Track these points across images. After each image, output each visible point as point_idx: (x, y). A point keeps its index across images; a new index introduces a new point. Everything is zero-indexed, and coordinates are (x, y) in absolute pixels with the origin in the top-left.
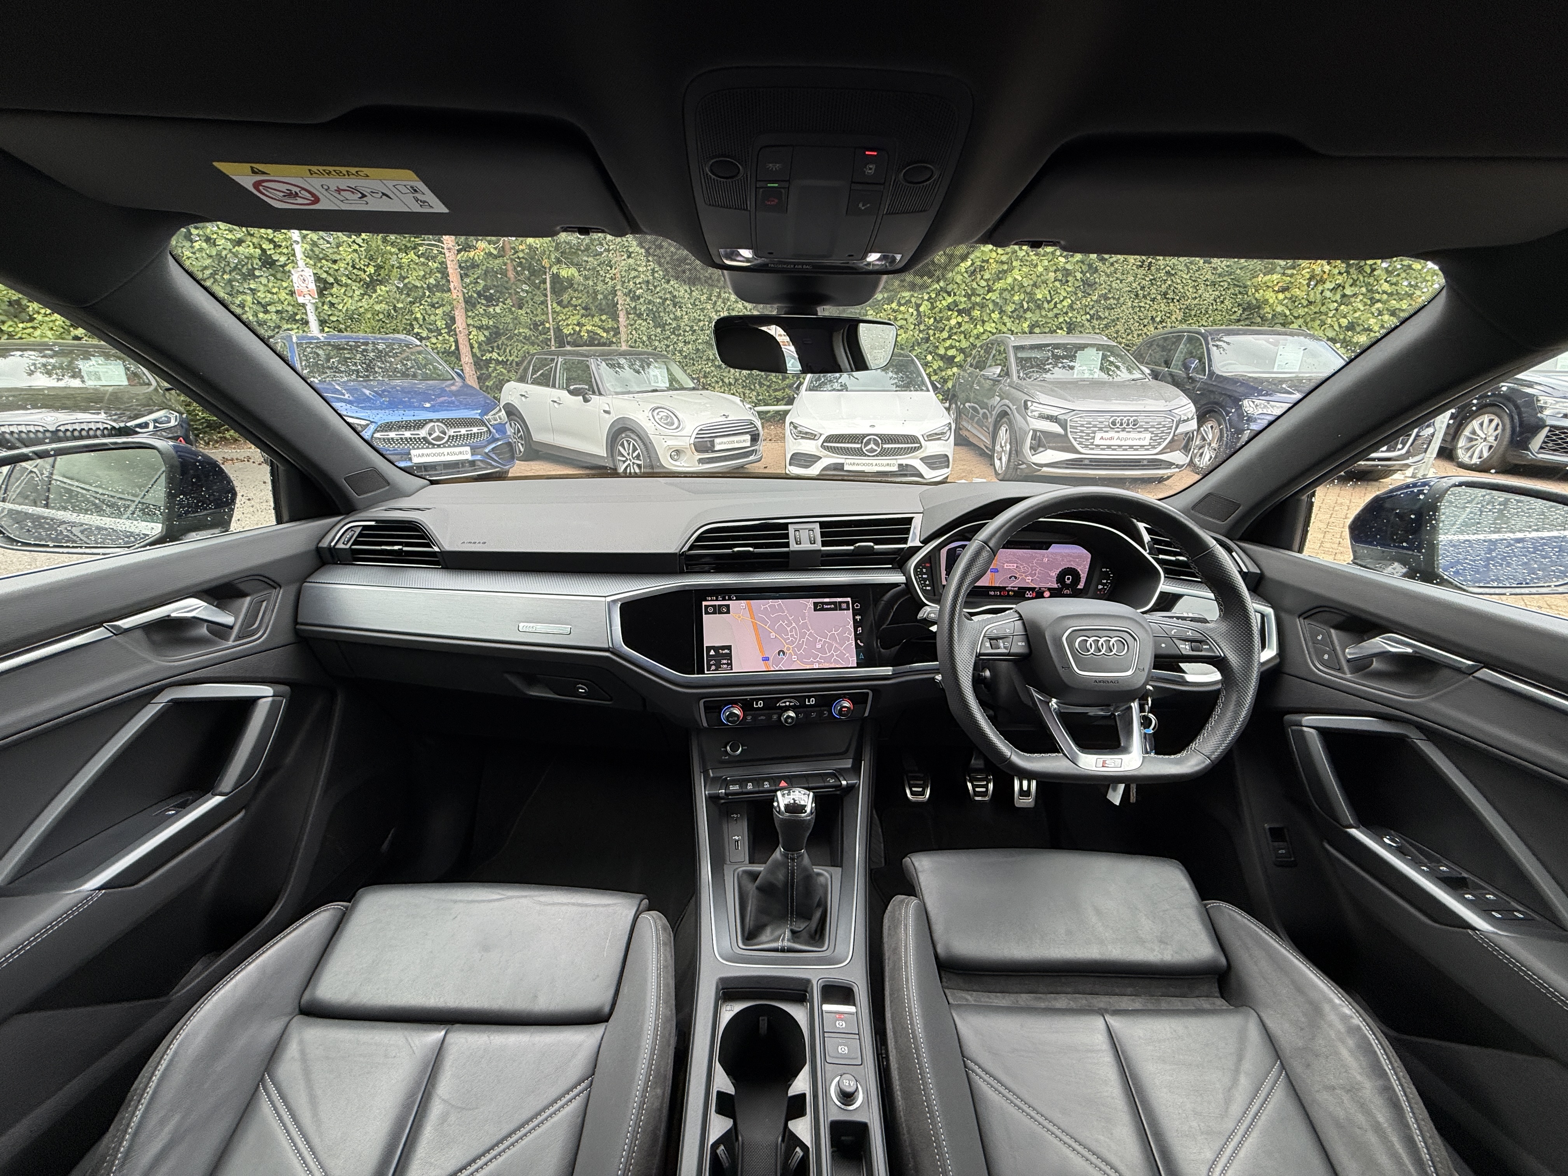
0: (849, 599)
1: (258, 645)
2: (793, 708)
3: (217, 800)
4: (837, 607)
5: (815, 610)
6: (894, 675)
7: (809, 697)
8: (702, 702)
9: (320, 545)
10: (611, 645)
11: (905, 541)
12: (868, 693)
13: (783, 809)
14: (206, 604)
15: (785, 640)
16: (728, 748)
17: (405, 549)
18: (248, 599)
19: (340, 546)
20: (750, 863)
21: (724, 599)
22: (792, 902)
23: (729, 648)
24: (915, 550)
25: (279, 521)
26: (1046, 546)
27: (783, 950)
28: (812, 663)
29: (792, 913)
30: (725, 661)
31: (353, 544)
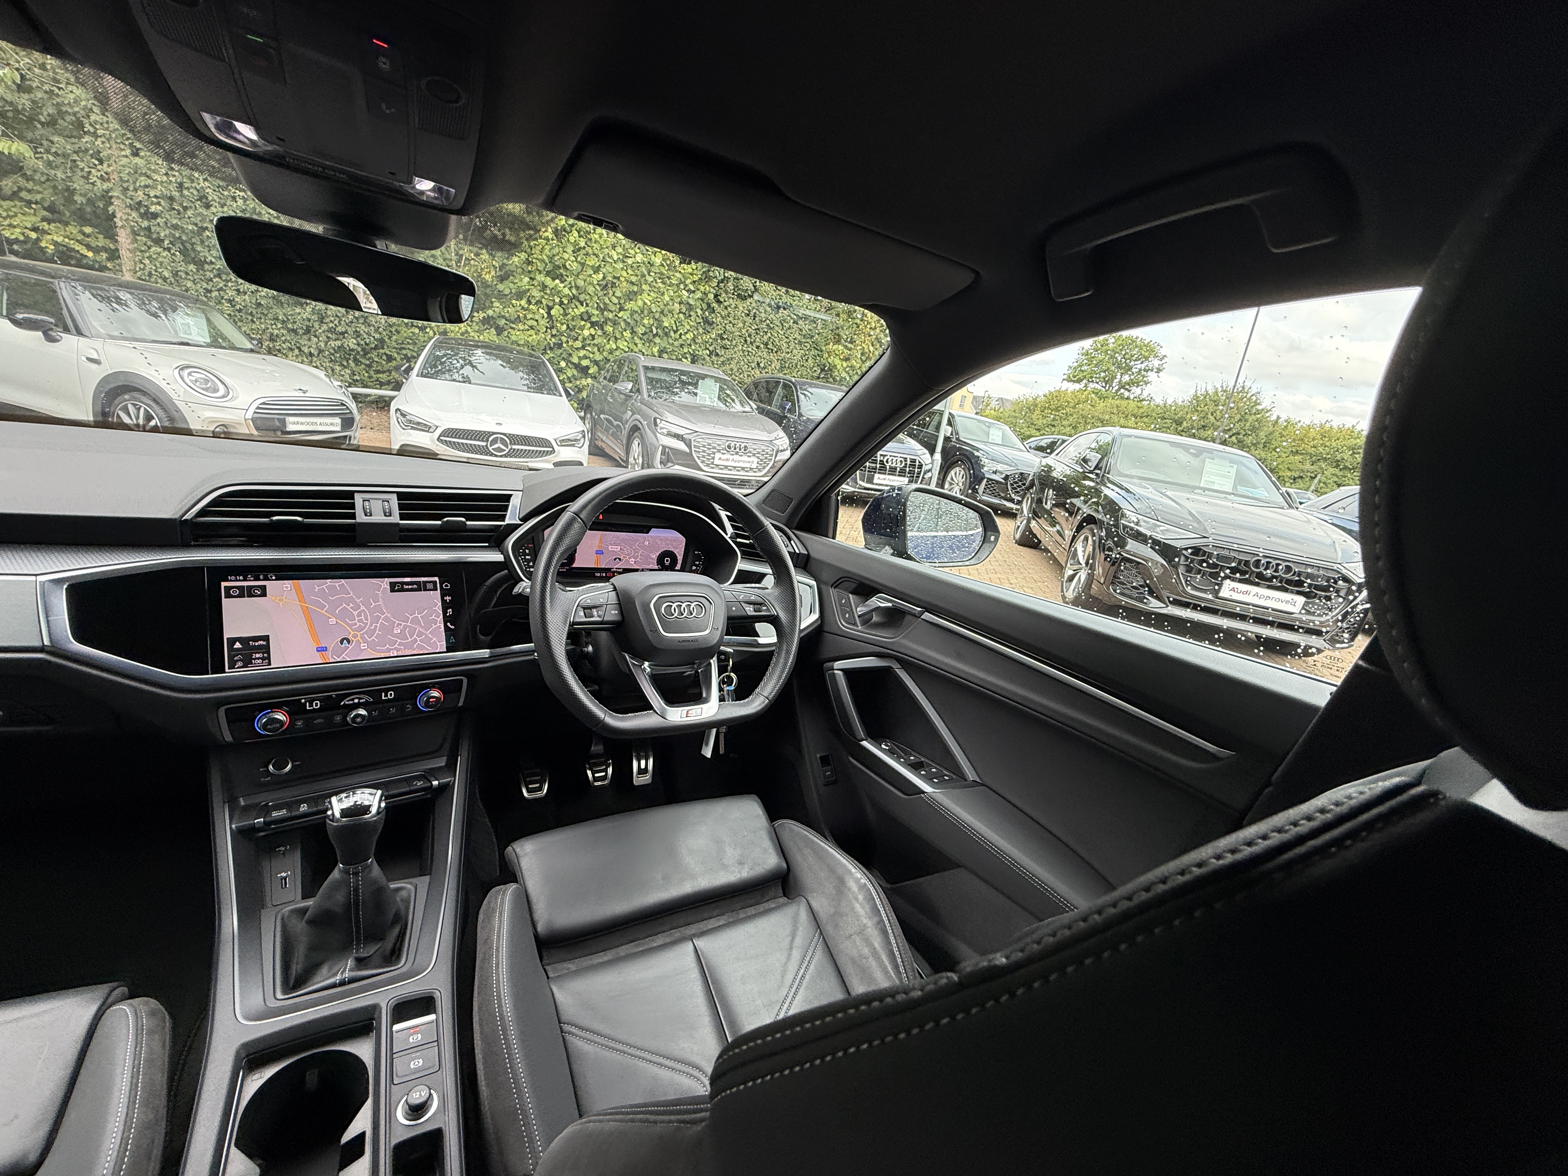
0: (436, 579)
2: (364, 705)
4: (421, 587)
5: (393, 590)
6: (493, 657)
7: (386, 691)
8: (222, 712)
10: (47, 642)
11: (503, 518)
12: (462, 680)
13: (337, 815)
15: (350, 626)
16: (271, 767)
20: (301, 899)
21: (258, 580)
22: (358, 926)
23: (266, 638)
24: (514, 528)
26: (646, 530)
27: (342, 984)
28: (389, 650)
29: (358, 940)
30: (258, 656)
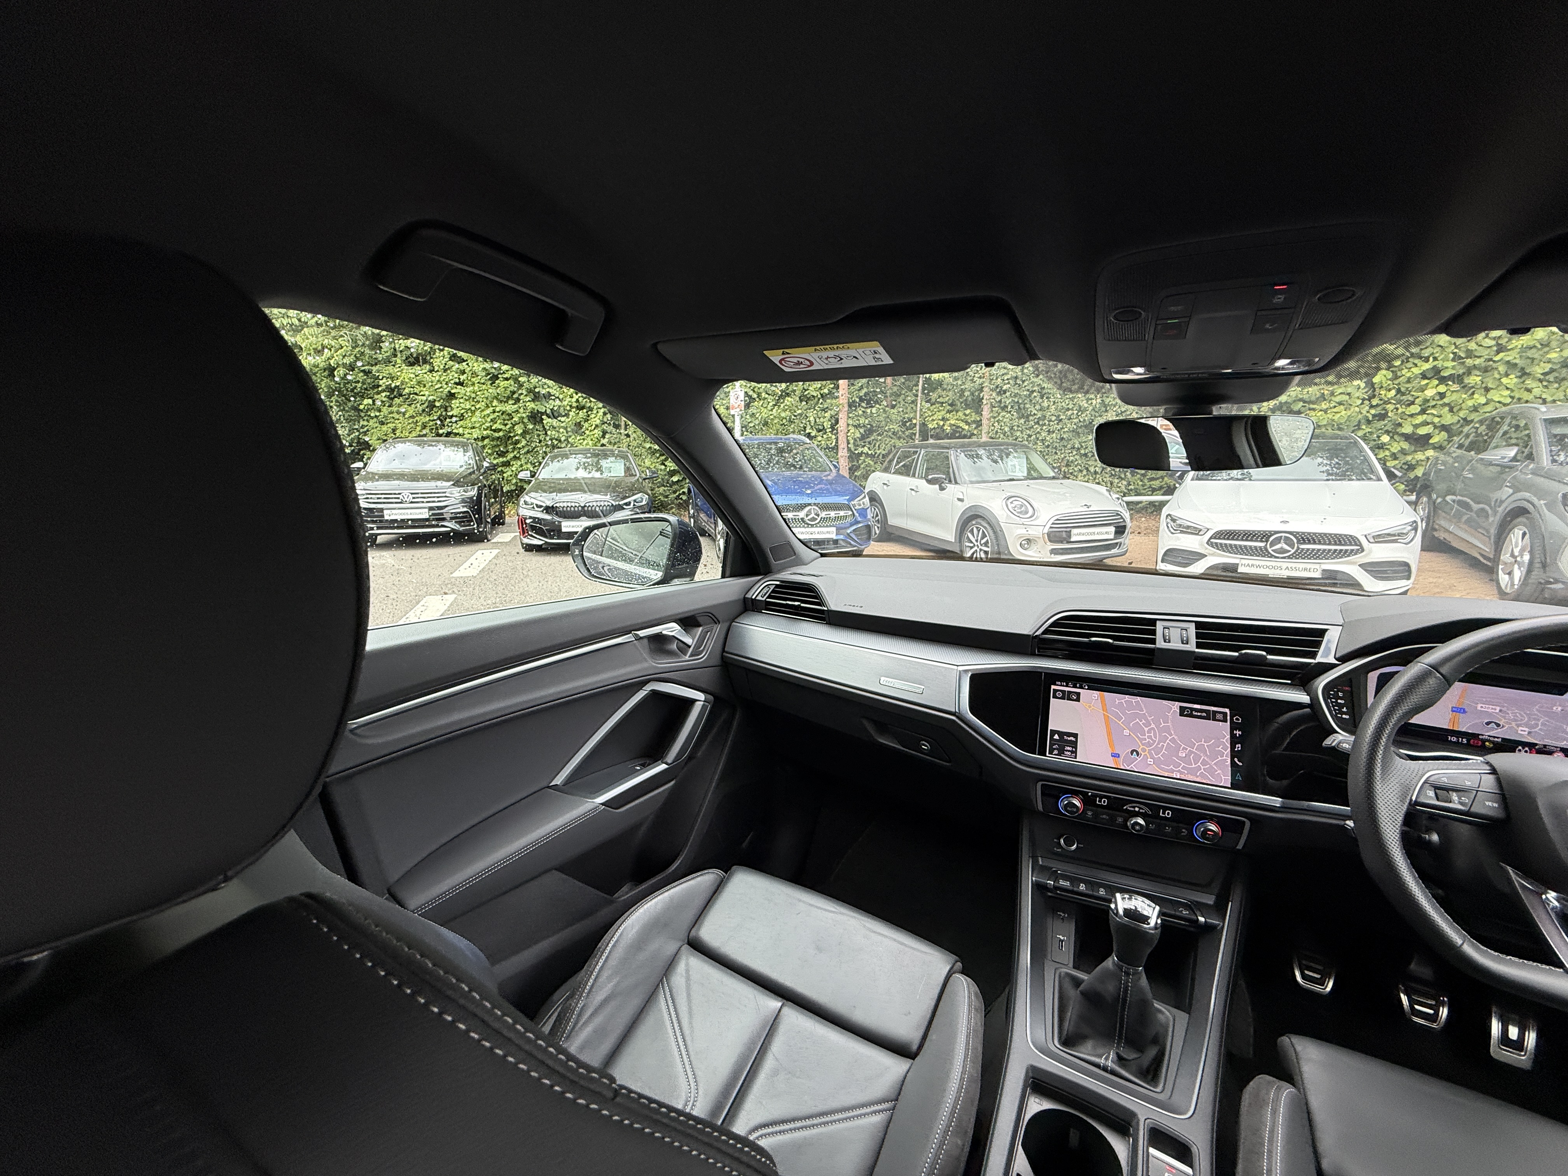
0: (1227, 711)
1: (699, 663)
2: (1144, 816)
3: (663, 767)
4: (1210, 716)
5: (1181, 714)
6: (1283, 809)
7: (1165, 809)
8: (1040, 784)
9: (747, 596)
10: (957, 711)
11: (1313, 655)
12: (1244, 822)
13: (1121, 912)
14: (680, 628)
15: (1141, 740)
16: (1062, 841)
17: (803, 605)
18: (701, 629)
19: (759, 598)
20: (1074, 967)
21: (1075, 687)
22: (1121, 1027)
23: (1075, 735)
24: (1328, 667)
25: (723, 576)
26: (1555, 690)
27: (1105, 1069)
28: (1173, 771)
29: (1120, 1037)
30: (1069, 748)
31: (767, 598)
